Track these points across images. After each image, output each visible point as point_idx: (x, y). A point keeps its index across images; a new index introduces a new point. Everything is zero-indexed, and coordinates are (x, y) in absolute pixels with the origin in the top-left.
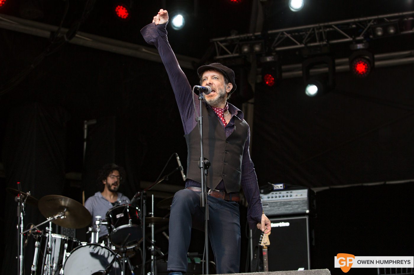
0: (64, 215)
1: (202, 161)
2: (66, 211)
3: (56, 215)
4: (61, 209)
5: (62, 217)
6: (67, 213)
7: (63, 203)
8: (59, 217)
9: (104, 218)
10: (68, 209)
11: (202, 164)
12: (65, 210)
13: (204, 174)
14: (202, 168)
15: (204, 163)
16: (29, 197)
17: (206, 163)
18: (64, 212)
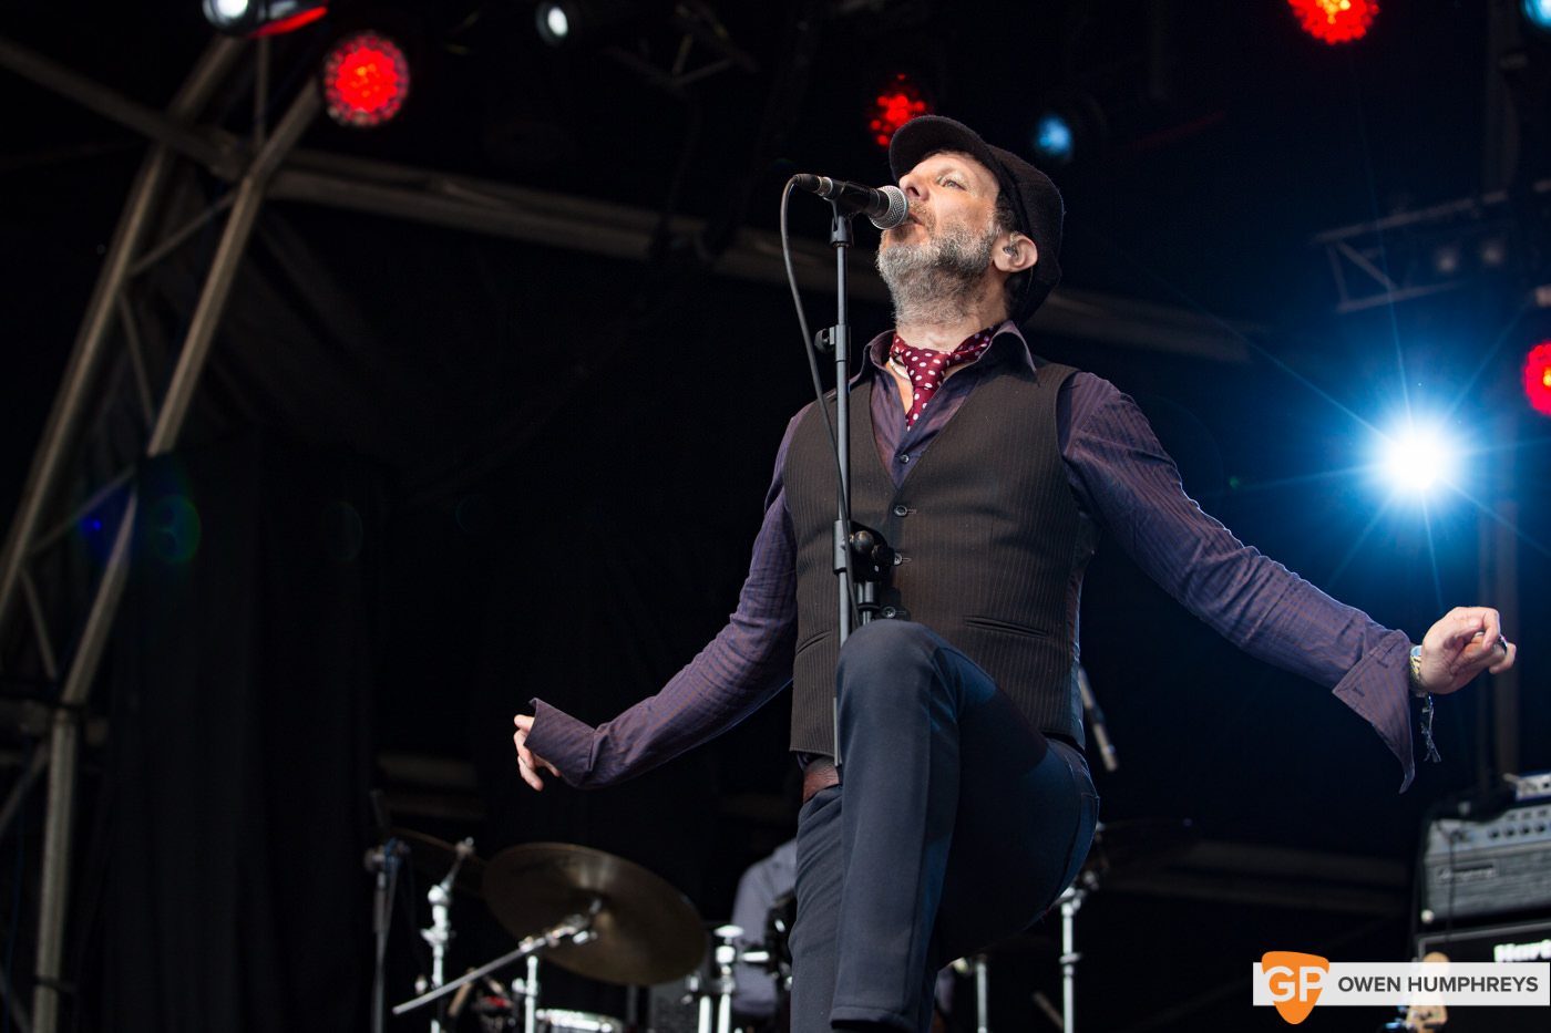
0: (588, 929)
1: (840, 541)
2: (601, 910)
3: (553, 925)
4: (574, 902)
5: (581, 938)
6: (605, 920)
7: (584, 880)
8: (567, 938)
9: (758, 935)
10: (608, 901)
11: (843, 551)
12: (595, 906)
13: (854, 604)
14: (843, 575)
15: (852, 550)
16: (467, 860)
17: (859, 549)
18: (592, 918)
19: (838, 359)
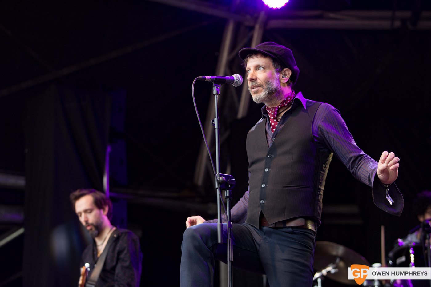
0: (335, 268)
2: (340, 262)
5: (333, 271)
8: (329, 272)
14: (218, 190)
18: (337, 264)
19: (216, 128)
